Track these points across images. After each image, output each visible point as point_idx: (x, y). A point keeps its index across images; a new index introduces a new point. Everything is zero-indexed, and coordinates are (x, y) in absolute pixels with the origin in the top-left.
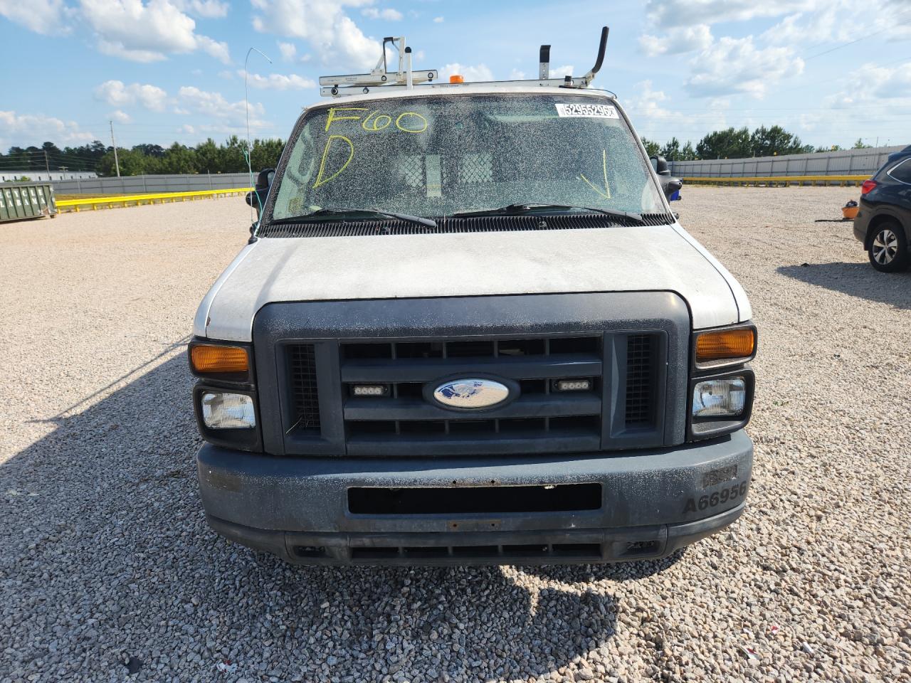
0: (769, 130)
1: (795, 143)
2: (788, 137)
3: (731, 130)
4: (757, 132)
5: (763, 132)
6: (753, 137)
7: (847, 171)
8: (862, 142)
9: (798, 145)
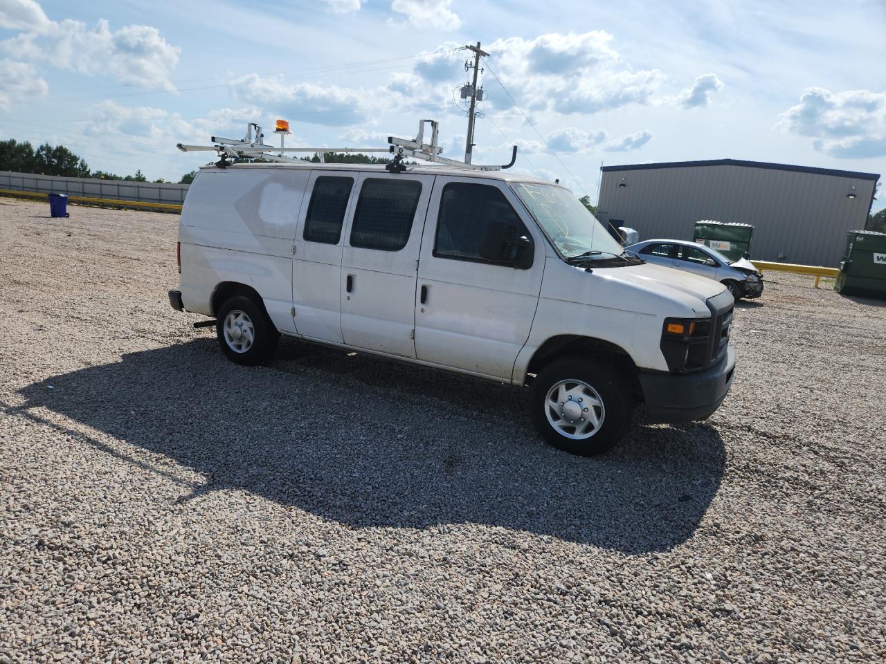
0: (54, 149)
1: (82, 165)
2: (75, 159)
3: (13, 142)
4: (42, 148)
5: (48, 149)
6: (38, 152)
7: (135, 198)
8: (141, 173)
9: (86, 168)
